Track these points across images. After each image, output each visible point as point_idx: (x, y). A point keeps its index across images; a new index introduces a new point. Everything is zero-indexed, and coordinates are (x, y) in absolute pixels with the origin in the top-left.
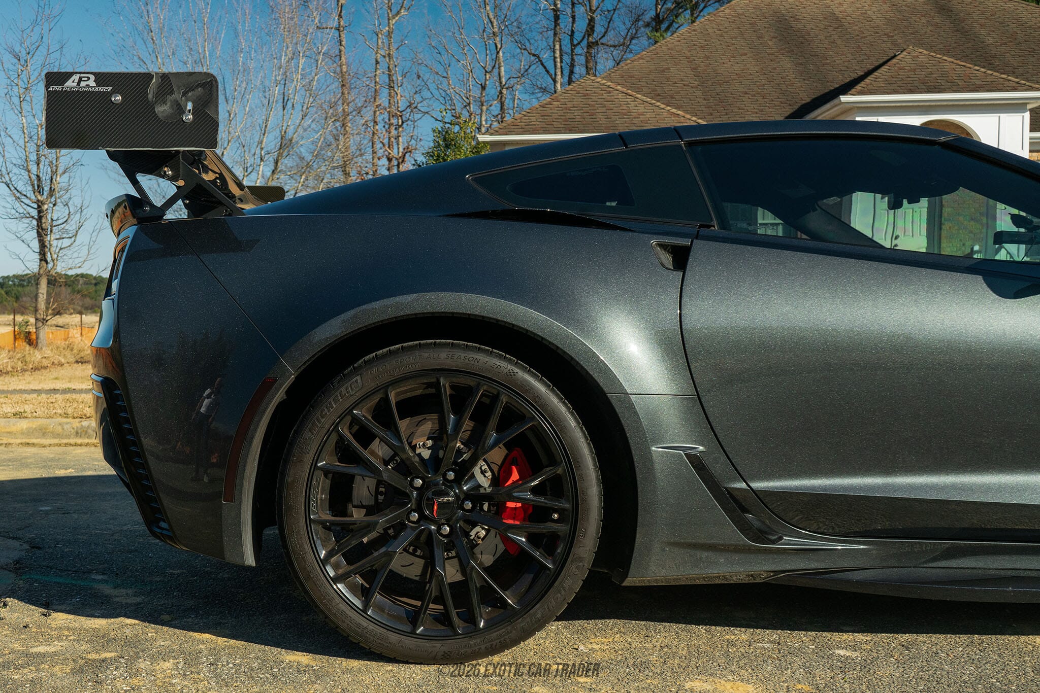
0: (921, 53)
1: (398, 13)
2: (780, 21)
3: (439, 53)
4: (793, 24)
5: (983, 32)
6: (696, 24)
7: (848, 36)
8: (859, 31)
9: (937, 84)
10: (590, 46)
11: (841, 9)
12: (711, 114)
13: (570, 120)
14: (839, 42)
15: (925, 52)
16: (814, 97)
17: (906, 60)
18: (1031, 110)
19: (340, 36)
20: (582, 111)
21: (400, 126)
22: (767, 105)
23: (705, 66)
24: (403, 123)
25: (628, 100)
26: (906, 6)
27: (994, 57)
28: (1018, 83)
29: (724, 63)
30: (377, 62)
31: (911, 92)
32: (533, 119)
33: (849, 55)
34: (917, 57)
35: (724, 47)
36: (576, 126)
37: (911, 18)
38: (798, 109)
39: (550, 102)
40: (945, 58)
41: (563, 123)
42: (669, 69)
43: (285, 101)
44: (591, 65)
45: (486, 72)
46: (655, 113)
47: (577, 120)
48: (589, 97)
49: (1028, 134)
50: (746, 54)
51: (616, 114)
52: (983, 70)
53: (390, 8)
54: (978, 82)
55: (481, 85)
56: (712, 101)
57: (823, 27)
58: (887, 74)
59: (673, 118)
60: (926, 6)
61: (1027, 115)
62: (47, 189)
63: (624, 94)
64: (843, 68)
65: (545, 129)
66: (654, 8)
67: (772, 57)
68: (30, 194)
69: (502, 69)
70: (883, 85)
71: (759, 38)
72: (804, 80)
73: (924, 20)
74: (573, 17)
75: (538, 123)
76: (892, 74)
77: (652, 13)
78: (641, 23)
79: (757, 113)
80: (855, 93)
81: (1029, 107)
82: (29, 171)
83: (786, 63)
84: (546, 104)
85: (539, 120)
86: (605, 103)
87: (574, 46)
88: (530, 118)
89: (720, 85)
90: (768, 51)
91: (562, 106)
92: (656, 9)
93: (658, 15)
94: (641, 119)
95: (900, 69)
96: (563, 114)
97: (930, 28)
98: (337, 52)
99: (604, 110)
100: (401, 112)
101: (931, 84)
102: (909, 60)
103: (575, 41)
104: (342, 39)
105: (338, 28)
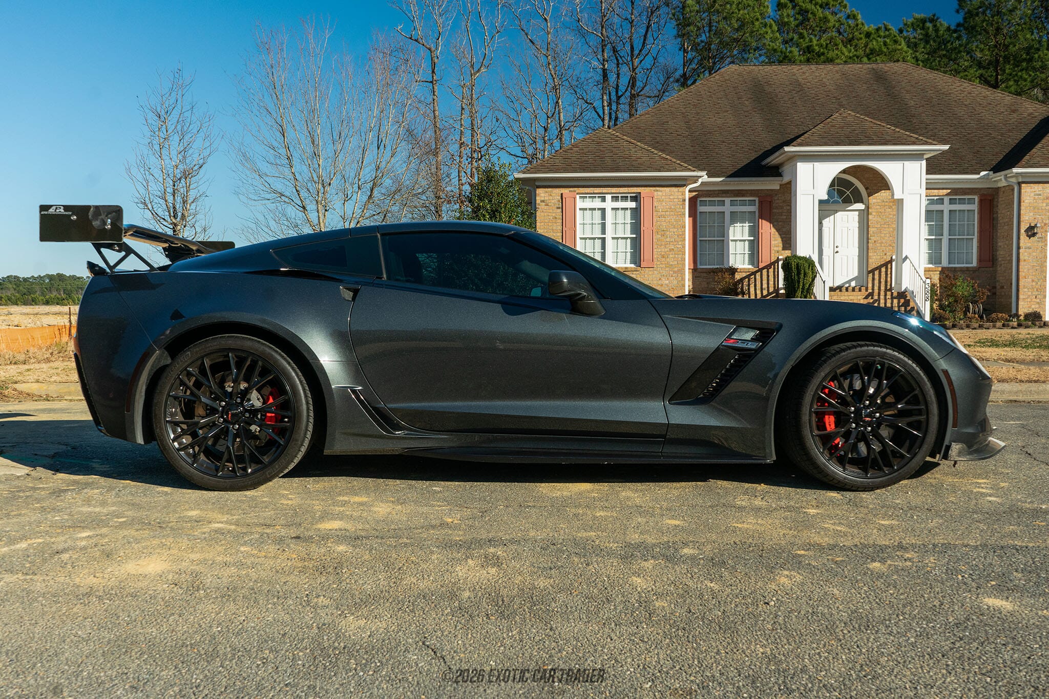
0: (850, 114)
1: (479, 70)
2: (757, 86)
4: (766, 88)
5: (908, 96)
7: (806, 98)
8: (815, 94)
10: (633, 97)
11: (804, 77)
13: (585, 162)
14: (799, 103)
15: (853, 113)
16: (775, 145)
17: (837, 119)
18: (927, 160)
19: (433, 88)
21: (480, 159)
22: (739, 151)
23: (695, 120)
24: (482, 157)
25: (630, 147)
26: (853, 75)
27: (913, 116)
28: (917, 138)
29: (710, 118)
30: (463, 109)
31: (837, 144)
32: (557, 161)
34: (846, 117)
35: (712, 105)
36: (589, 166)
37: (855, 84)
38: (761, 154)
39: (571, 148)
40: (866, 118)
41: (579, 164)
42: (668, 122)
43: (380, 142)
44: (633, 111)
45: (548, 117)
46: (649, 157)
48: (601, 144)
49: (924, 176)
50: (727, 111)
51: (620, 158)
52: (893, 128)
53: (472, 66)
54: (888, 138)
55: (544, 127)
57: (788, 90)
58: (822, 130)
59: (663, 162)
60: (868, 76)
61: (924, 163)
62: (180, 214)
63: (627, 142)
64: (800, 123)
65: (565, 169)
66: (682, 68)
67: (747, 114)
68: (167, 218)
69: (562, 115)
71: (739, 98)
72: (769, 132)
73: (865, 87)
74: (618, 75)
75: (561, 164)
76: (826, 130)
77: (680, 72)
78: (671, 80)
80: (796, 145)
81: (926, 156)
82: (166, 201)
83: (757, 119)
84: (568, 150)
85: (561, 162)
86: (613, 149)
87: (619, 98)
89: (705, 135)
90: (745, 109)
91: (581, 151)
92: (684, 70)
93: (685, 74)
94: (639, 162)
95: (833, 126)
96: (580, 158)
97: (868, 93)
98: (431, 100)
99: (611, 154)
100: (480, 148)
101: (853, 138)
102: (839, 120)
103: (620, 93)
104: (435, 90)
105: (432, 82)
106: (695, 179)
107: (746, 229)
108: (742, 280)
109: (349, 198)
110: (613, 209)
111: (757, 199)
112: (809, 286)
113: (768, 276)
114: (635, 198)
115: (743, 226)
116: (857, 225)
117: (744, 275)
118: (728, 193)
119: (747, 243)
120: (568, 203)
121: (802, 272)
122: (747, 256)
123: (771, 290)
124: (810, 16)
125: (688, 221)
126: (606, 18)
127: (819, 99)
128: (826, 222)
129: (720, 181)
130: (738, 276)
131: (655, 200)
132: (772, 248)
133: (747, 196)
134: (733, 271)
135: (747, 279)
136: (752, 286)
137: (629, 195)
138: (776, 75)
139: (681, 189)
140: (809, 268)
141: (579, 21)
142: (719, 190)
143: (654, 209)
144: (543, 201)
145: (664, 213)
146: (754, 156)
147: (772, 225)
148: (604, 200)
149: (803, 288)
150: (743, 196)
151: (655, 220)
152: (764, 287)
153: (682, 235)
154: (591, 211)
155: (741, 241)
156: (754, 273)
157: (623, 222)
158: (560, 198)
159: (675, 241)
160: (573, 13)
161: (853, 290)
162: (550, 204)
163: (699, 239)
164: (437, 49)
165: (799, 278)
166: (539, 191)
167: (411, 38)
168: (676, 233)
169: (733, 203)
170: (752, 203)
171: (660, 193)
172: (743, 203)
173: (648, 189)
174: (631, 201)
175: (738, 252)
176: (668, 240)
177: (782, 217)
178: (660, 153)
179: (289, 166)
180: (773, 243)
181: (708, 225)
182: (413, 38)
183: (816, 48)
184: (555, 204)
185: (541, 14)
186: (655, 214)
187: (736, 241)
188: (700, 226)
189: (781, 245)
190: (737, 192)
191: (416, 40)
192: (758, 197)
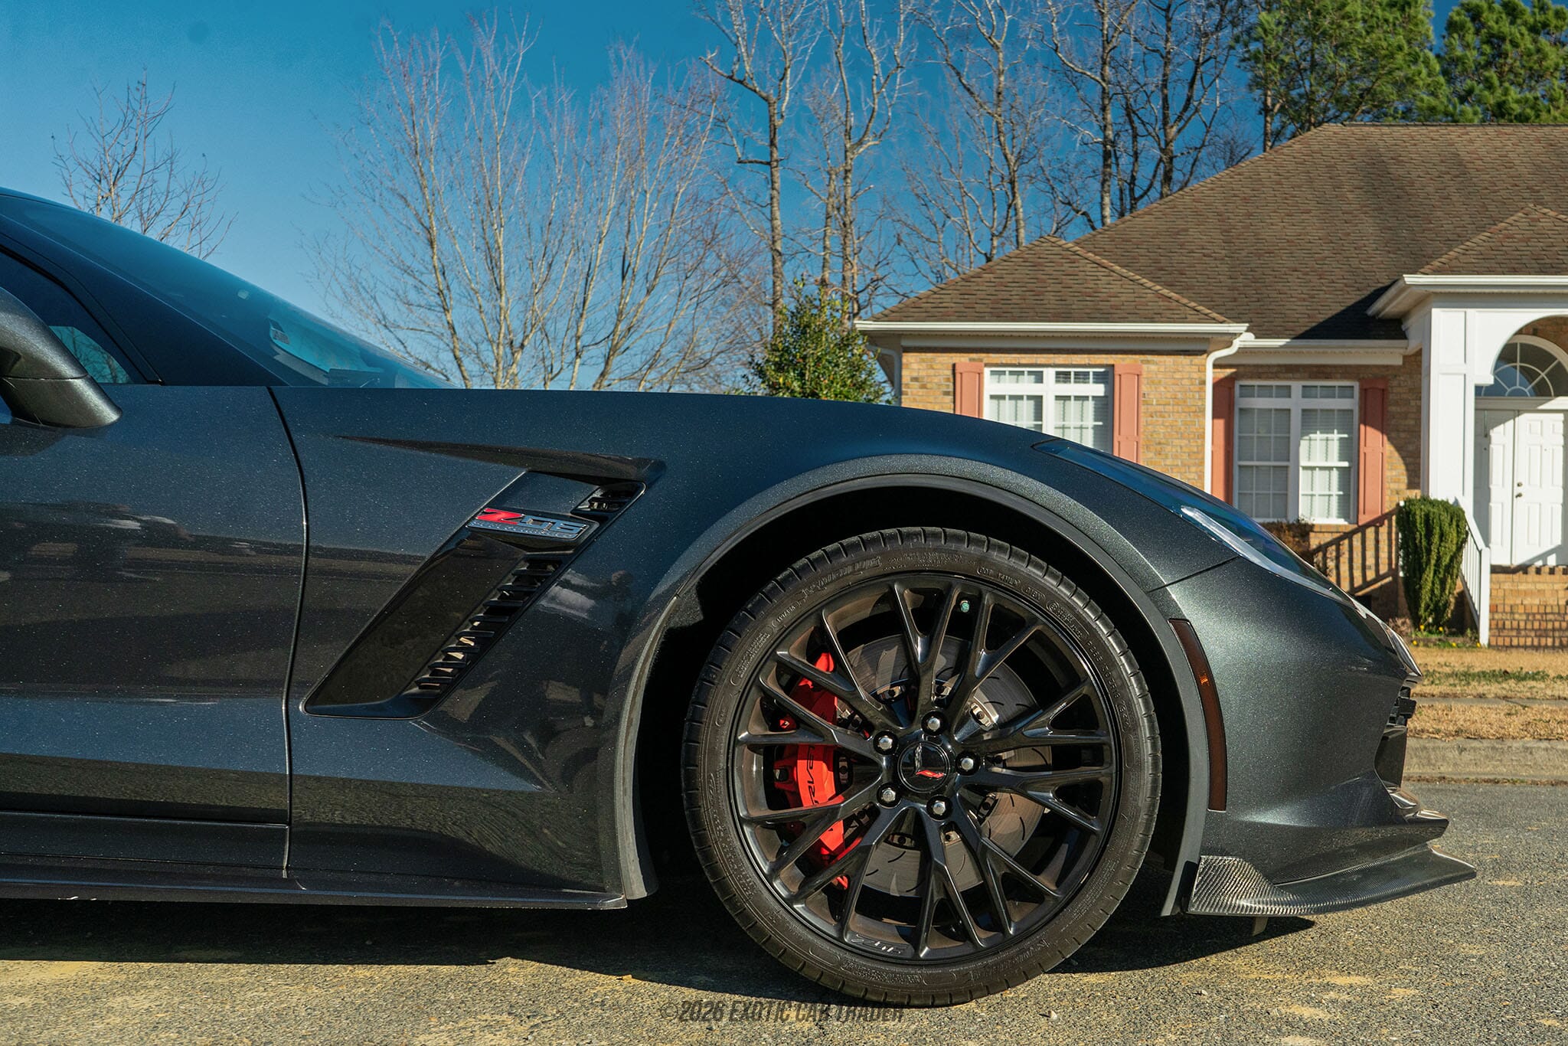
0: (1544, 214)
1: (861, 142)
2: (1374, 164)
3: (926, 205)
4: (1393, 169)
6: (1243, 165)
7: (1471, 189)
8: (1490, 182)
9: (1557, 261)
11: (1470, 148)
12: (1235, 300)
13: (1003, 302)
14: (1455, 199)
15: (1552, 214)
17: (1518, 224)
19: (772, 175)
20: (1024, 289)
21: (855, 315)
22: (1324, 288)
23: (1243, 227)
24: (860, 309)
25: (1098, 274)
29: (1272, 225)
30: (828, 217)
31: (1514, 271)
32: (947, 298)
33: (1466, 218)
34: (1538, 220)
35: (1279, 200)
36: (1010, 310)
38: (1369, 295)
39: (979, 273)
41: (991, 306)
42: (1186, 230)
46: (1136, 295)
47: (1014, 301)
48: (1041, 268)
50: (1308, 212)
51: (1076, 294)
53: (849, 134)
56: (1241, 280)
57: (1437, 174)
58: (1485, 244)
59: (1162, 304)
63: (1095, 265)
64: (1455, 237)
65: (961, 314)
67: (1346, 217)
69: (1023, 232)
70: (1474, 261)
71: (1335, 187)
72: (1389, 252)
74: (1135, 156)
75: (953, 305)
76: (1492, 244)
79: (1304, 300)
80: (1428, 271)
83: (1368, 227)
84: (973, 277)
85: (954, 301)
86: (1064, 277)
88: (942, 296)
89: (1259, 256)
90: (1345, 207)
91: (998, 280)
94: (1112, 303)
95: (1508, 237)
96: (994, 293)
98: (768, 198)
99: (1058, 287)
100: (857, 293)
101: (1547, 261)
102: (1523, 224)
103: (1138, 193)
104: (775, 179)
105: (769, 164)
106: (1227, 339)
107: (1335, 447)
108: (1323, 548)
109: (555, 371)
110: (1058, 398)
111: (1356, 385)
112: (1451, 560)
113: (1377, 541)
114: (1106, 377)
115: (1327, 440)
116: (1561, 441)
117: (1328, 538)
118: (1298, 371)
119: (1335, 474)
120: (967, 382)
121: (1437, 531)
122: (1335, 501)
123: (1384, 569)
124: (1507, 46)
125: (1210, 427)
126: (1111, 46)
127: (1498, 191)
128: (1499, 435)
129: (1281, 347)
130: (1314, 541)
131: (1143, 381)
132: (1386, 485)
133: (1336, 379)
134: (1304, 530)
135: (1334, 547)
136: (1344, 559)
137: (1091, 370)
138: (1415, 145)
139: (1197, 360)
140: (1450, 524)
141: (1056, 51)
142: (1279, 366)
143: (1142, 399)
144: (915, 379)
145: (1161, 408)
146: (1353, 298)
147: (1385, 438)
148: (1039, 378)
149: (1438, 565)
150: (1328, 377)
151: (1143, 420)
152: (1368, 563)
153: (1198, 453)
154: (1013, 402)
155: (1322, 468)
156: (1349, 535)
157: (1079, 424)
158: (949, 373)
159: (1184, 465)
160: (1044, 33)
161: (1552, 571)
162: (929, 386)
163: (1237, 463)
164: (780, 98)
165: (1430, 543)
166: (909, 359)
167: (731, 78)
168: (1185, 449)
169: (1307, 392)
170: (1346, 392)
171: (1153, 367)
172: (1329, 392)
173: (1129, 359)
174: (1094, 382)
175: (1316, 492)
176: (1169, 462)
177: (1407, 422)
178: (1158, 287)
179: (442, 310)
180: (1388, 474)
181: (1255, 435)
182: (735, 77)
183: (1515, 106)
184: (939, 385)
185: (987, 35)
186: (1143, 408)
187: (1312, 468)
188: (1240, 438)
189: (1404, 479)
190: (1315, 369)
191: (741, 82)
192: (1359, 380)
